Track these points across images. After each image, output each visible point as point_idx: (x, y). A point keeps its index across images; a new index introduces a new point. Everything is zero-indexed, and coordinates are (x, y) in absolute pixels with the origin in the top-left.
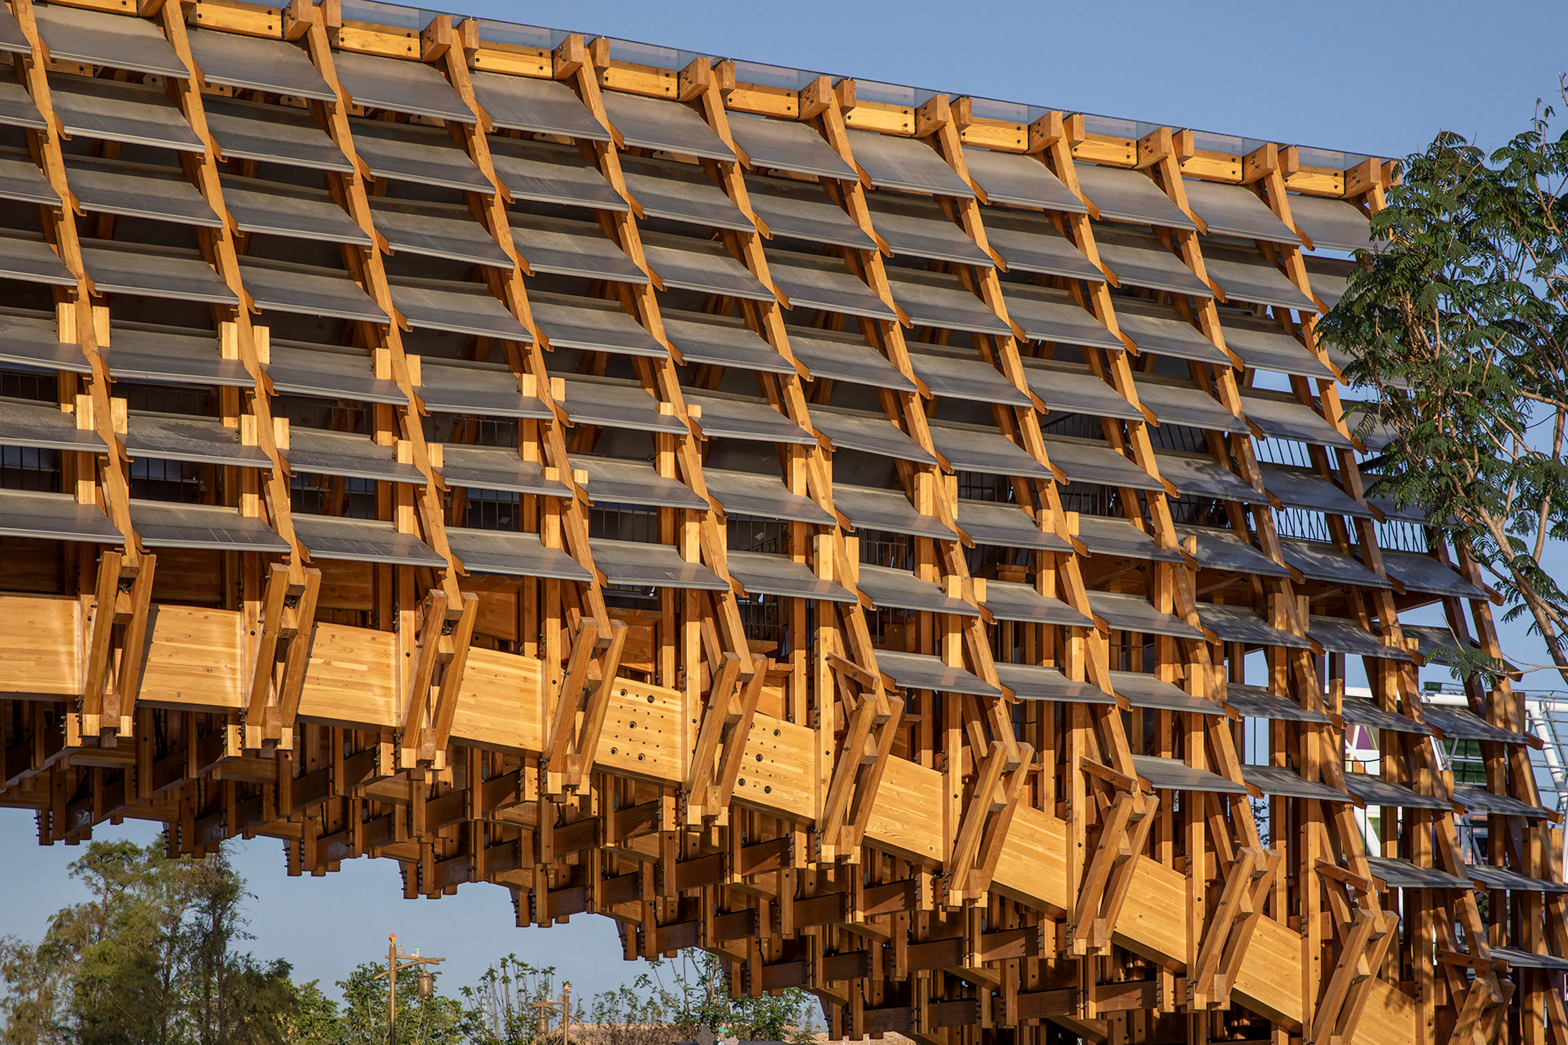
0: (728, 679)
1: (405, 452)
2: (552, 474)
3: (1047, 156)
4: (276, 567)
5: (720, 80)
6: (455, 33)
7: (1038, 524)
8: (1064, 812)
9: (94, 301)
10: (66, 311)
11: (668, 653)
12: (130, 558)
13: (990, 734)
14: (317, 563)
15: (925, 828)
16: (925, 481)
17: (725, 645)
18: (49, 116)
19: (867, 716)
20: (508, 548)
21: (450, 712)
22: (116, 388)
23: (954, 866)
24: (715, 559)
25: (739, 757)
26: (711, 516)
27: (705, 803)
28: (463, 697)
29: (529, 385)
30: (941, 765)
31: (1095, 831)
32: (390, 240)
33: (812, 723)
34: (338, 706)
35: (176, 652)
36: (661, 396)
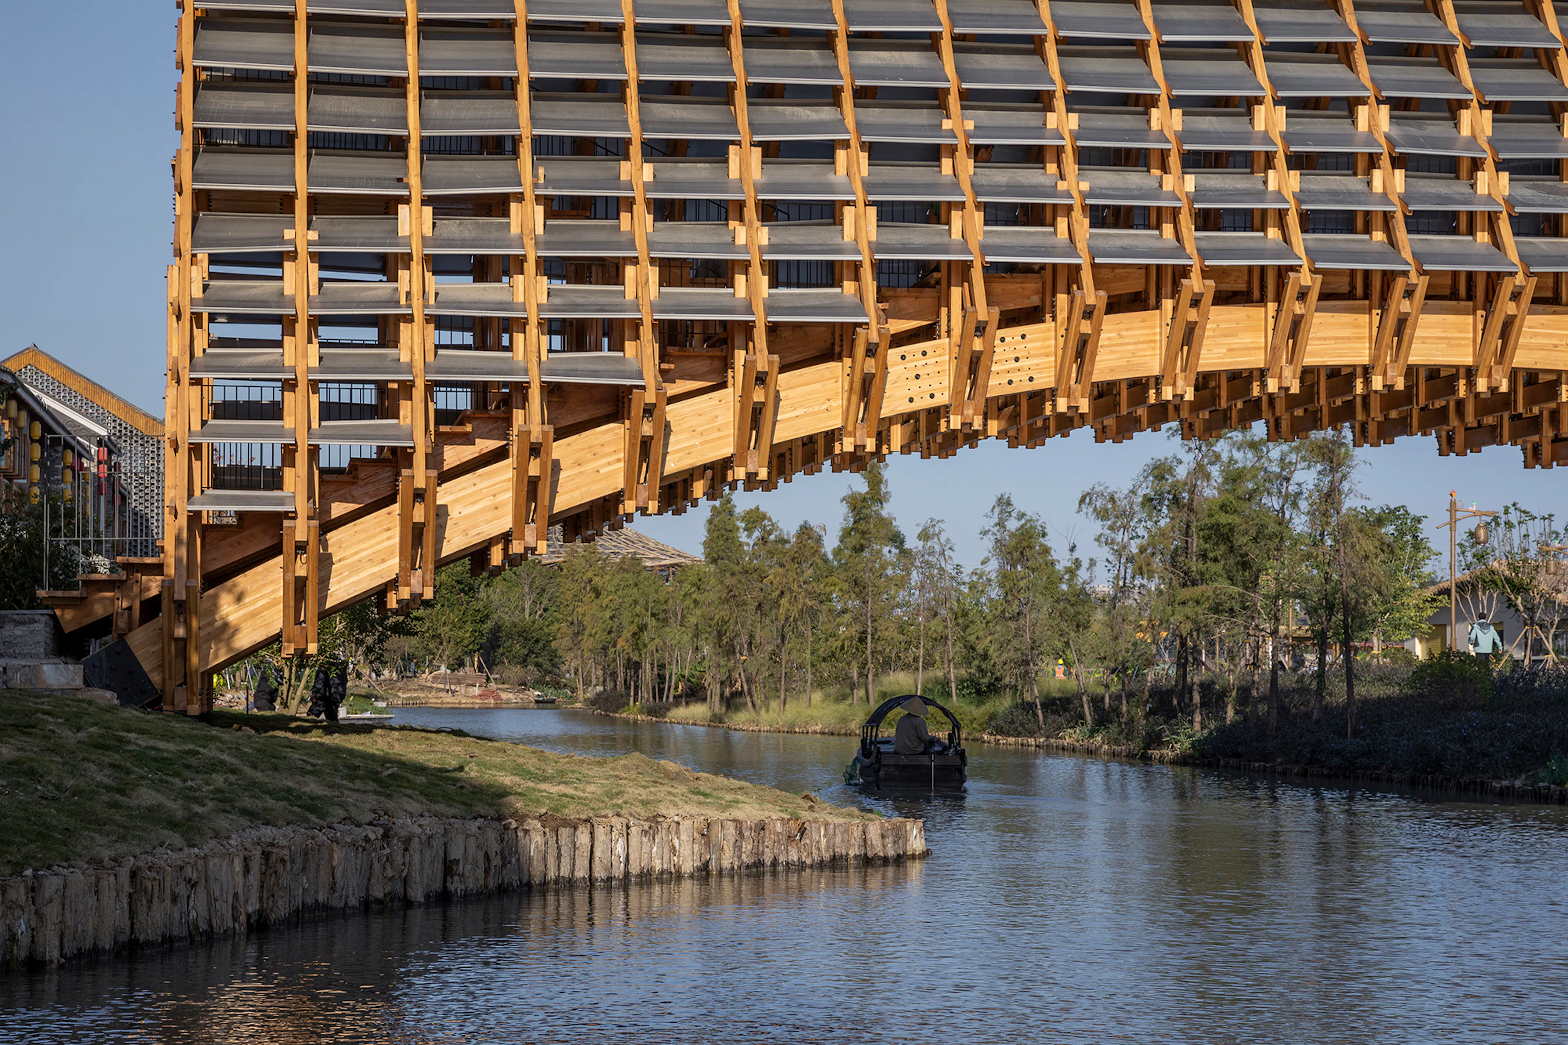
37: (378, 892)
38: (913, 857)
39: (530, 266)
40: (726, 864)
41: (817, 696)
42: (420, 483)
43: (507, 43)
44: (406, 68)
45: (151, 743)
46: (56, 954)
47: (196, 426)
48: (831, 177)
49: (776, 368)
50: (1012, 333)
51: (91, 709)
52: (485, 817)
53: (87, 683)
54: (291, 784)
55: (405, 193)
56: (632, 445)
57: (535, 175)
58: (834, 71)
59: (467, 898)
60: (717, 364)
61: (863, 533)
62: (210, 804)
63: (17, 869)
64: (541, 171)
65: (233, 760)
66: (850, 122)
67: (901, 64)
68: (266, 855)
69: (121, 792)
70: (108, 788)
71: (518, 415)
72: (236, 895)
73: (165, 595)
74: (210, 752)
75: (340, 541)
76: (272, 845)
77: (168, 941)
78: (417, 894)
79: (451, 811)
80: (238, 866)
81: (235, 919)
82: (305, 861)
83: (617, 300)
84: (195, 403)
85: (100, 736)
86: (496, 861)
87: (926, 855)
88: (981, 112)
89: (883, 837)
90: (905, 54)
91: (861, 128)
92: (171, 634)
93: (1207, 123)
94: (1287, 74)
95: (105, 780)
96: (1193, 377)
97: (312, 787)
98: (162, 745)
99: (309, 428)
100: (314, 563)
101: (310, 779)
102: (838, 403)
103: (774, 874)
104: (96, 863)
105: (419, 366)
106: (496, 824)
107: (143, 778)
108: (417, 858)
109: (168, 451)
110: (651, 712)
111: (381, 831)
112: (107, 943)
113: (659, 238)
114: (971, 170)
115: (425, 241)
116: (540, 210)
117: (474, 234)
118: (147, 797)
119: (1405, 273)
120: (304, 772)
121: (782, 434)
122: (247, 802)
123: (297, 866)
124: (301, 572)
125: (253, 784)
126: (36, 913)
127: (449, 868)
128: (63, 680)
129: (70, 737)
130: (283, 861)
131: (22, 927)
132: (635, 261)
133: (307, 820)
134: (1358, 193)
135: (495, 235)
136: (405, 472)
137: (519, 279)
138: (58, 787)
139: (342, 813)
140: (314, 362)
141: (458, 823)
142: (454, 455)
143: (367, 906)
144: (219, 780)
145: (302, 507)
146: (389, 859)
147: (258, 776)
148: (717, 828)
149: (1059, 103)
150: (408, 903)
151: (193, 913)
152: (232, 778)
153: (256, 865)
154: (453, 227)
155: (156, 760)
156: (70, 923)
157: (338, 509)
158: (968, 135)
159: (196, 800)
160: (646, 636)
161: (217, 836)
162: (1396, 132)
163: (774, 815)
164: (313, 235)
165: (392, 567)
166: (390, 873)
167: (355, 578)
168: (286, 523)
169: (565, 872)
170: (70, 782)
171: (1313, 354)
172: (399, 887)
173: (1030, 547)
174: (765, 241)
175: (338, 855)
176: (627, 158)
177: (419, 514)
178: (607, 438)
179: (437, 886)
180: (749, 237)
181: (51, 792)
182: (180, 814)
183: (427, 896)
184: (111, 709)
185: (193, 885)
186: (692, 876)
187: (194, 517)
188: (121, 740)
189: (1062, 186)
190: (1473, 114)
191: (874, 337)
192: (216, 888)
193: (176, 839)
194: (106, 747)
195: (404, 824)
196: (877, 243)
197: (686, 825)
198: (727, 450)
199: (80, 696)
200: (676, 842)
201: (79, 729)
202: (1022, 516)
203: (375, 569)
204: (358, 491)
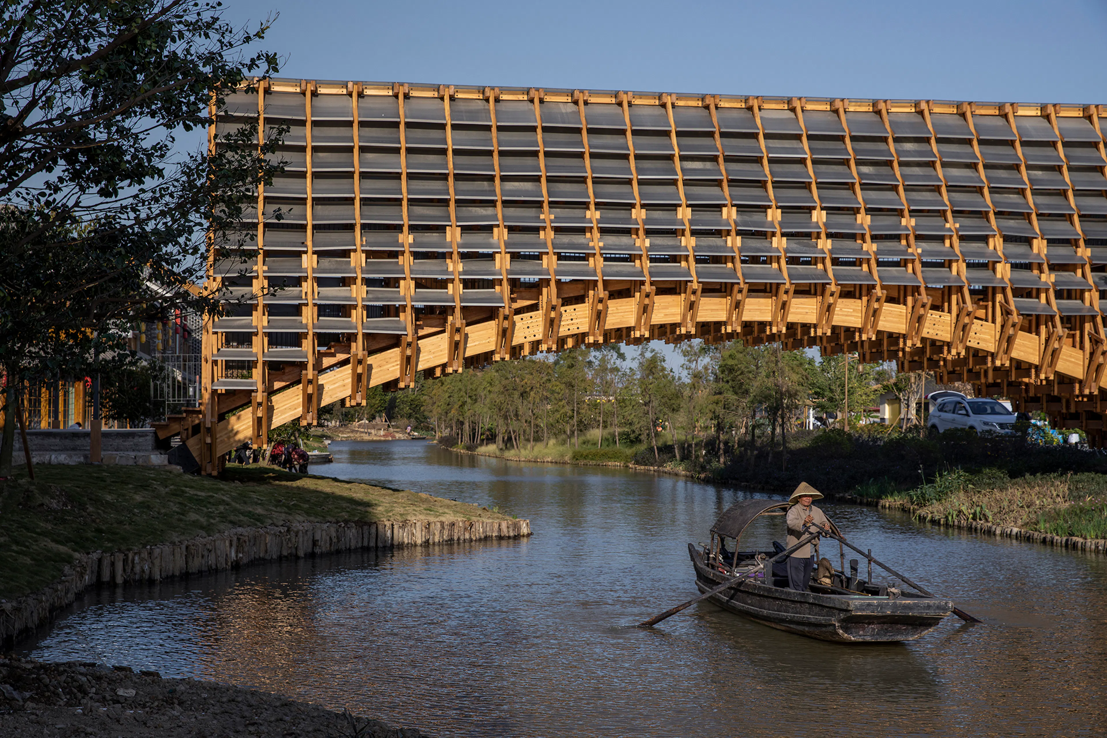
0: (965, 313)
1: (865, 247)
2: (910, 250)
3: (1090, 118)
4: (828, 286)
5: (971, 108)
6: (884, 104)
7: (1076, 252)
8: (1082, 348)
9: (777, 208)
10: (769, 211)
11: (946, 305)
12: (787, 286)
13: (1054, 326)
14: (839, 285)
15: (1033, 354)
16: (1035, 242)
17: (964, 302)
18: (764, 150)
19: (1010, 322)
20: (896, 274)
21: (877, 324)
22: (783, 235)
23: (1042, 367)
24: (961, 274)
25: (968, 334)
26: (961, 261)
27: (957, 348)
28: (881, 318)
29: (904, 222)
30: (1038, 333)
31: (1092, 354)
32: (862, 179)
33: (994, 321)
34: (844, 322)
35: (798, 308)
36: (946, 221)
37: (285, 553)
38: (523, 536)
39: (359, 281)
40: (436, 540)
41: (552, 442)
42: (310, 377)
43: (351, 180)
44: (306, 193)
45: (195, 492)
46: (159, 577)
47: (215, 352)
48: (491, 240)
49: (464, 325)
50: (570, 308)
51: (171, 476)
52: (330, 522)
53: (170, 462)
54: (251, 509)
55: (305, 249)
56: (402, 359)
57: (361, 240)
58: (493, 193)
59: (322, 555)
60: (442, 321)
61: (573, 358)
62: (217, 519)
63: (144, 546)
64: (364, 239)
65: (228, 500)
66: (500, 216)
67: (524, 188)
68: (239, 539)
69: (183, 515)
70: (178, 513)
71: (353, 345)
72: (227, 555)
73: (202, 425)
74: (219, 496)
75: (277, 401)
76: (241, 535)
77: (200, 572)
78: (301, 553)
79: (316, 520)
80: (227, 543)
81: (226, 564)
82: (255, 541)
83: (397, 296)
84: (215, 342)
85: (175, 490)
86: (335, 540)
87: (529, 535)
88: (558, 210)
89: (508, 527)
90: (526, 183)
91: (505, 218)
92: (205, 441)
93: (657, 214)
94: (693, 192)
95: (177, 510)
96: (648, 327)
97: (259, 510)
98: (199, 493)
99: (263, 352)
100: (265, 411)
101: (259, 507)
102: (494, 339)
103: (459, 544)
104: (173, 543)
105: (310, 325)
106: (335, 525)
107: (192, 508)
108: (301, 539)
109: (203, 363)
110: (469, 448)
111: (286, 529)
112: (177, 573)
113: (415, 268)
114: (553, 236)
115: (314, 271)
116: (364, 256)
117: (335, 267)
118: (193, 516)
119: (738, 284)
120: (257, 504)
121: (469, 353)
122: (232, 518)
123: (251, 544)
124: (260, 415)
125: (235, 510)
126: (152, 562)
127: (315, 543)
128: (159, 462)
129: (163, 490)
130: (245, 542)
131: (146, 567)
132: (404, 279)
133: (256, 525)
134: (721, 247)
135: (344, 267)
136: (304, 372)
137: (354, 287)
138: (158, 513)
139: (270, 522)
140: (266, 324)
141: (318, 525)
142: (327, 362)
143: (281, 558)
144: (221, 508)
145: (260, 387)
146: (289, 539)
147: (238, 506)
148: (432, 526)
149: (592, 207)
150: (297, 558)
151: (210, 562)
152: (227, 507)
153: (235, 543)
154: (326, 262)
155: (197, 500)
156: (164, 566)
157: (277, 385)
158: (552, 221)
159: (212, 517)
160: (466, 408)
161: (219, 532)
162: (739, 219)
163: (459, 519)
164: (265, 268)
165: (299, 411)
166: (290, 545)
167: (283, 417)
168: (253, 394)
169: (365, 544)
170: (163, 511)
171: (701, 317)
172: (294, 551)
173: (656, 367)
174: (461, 270)
175: (268, 539)
176: (402, 232)
177: (310, 390)
178: (393, 355)
179: (310, 550)
180: (454, 267)
181: (156, 515)
182: (205, 523)
183: (305, 555)
184: (179, 475)
185: (210, 551)
186: (421, 545)
187: (214, 392)
188: (183, 492)
189: (591, 244)
190: (773, 212)
191: (507, 312)
192: (219, 552)
193: (204, 534)
194: (177, 495)
195: (296, 526)
196: (511, 270)
197: (418, 524)
198: (445, 360)
199: (167, 468)
200: (414, 531)
201: (166, 487)
202: (653, 351)
203: (293, 412)
204: (285, 378)
